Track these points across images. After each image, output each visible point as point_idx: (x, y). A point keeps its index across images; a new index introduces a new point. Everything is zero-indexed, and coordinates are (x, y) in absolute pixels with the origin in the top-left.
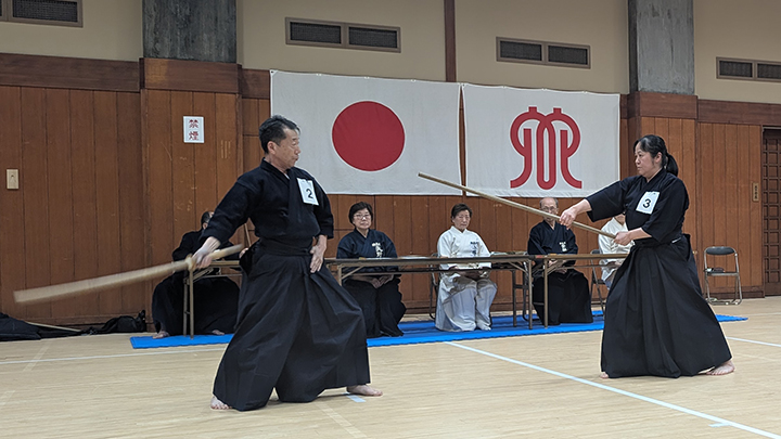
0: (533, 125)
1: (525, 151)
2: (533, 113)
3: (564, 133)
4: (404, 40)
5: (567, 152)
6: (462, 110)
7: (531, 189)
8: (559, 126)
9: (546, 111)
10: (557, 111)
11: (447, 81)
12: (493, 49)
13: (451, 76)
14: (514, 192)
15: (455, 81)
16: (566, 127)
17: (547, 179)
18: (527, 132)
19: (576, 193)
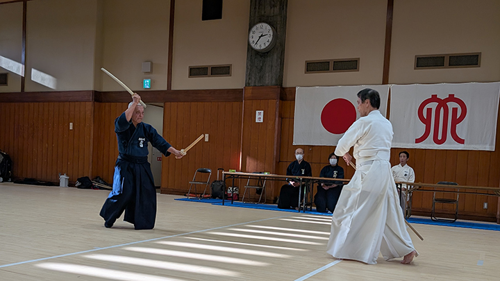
0: (433, 106)
1: (427, 122)
2: (434, 98)
3: (455, 110)
4: (361, 65)
5: (456, 121)
6: (389, 99)
7: (429, 144)
8: (451, 105)
9: (442, 97)
10: (451, 96)
11: (383, 84)
12: (413, 62)
13: (385, 81)
14: (417, 146)
15: (387, 84)
16: (456, 105)
17: (440, 138)
18: (429, 110)
19: (460, 147)
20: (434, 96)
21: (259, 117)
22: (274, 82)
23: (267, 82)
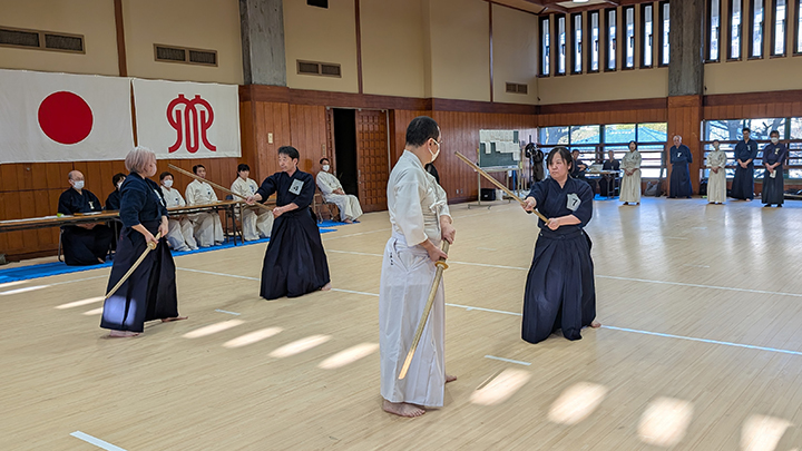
0: (181, 107)
1: (177, 126)
2: (181, 99)
3: (203, 113)
4: (87, 45)
5: (206, 126)
6: (132, 97)
7: (182, 153)
8: (199, 107)
9: (190, 97)
10: (198, 97)
11: (121, 76)
12: (152, 53)
13: (123, 73)
14: (172, 156)
15: (127, 76)
16: (204, 108)
17: (193, 146)
18: (178, 112)
19: (213, 154)
20: (182, 96)
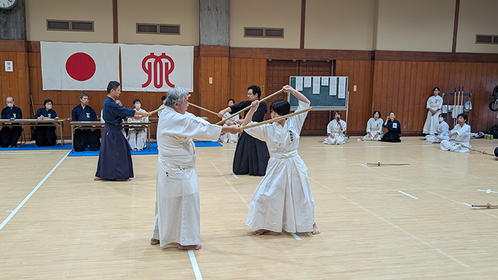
0: (152, 60)
1: (149, 72)
2: (152, 55)
3: (167, 64)
4: (96, 26)
5: (168, 72)
6: (120, 55)
7: (151, 88)
8: (164, 61)
9: (158, 54)
10: (164, 54)
11: (114, 43)
12: (134, 28)
13: (116, 41)
14: (143, 90)
15: (117, 43)
16: (168, 61)
17: (158, 84)
18: (150, 64)
20: (152, 54)
21: (9, 66)
22: (20, 36)
23: (13, 36)
